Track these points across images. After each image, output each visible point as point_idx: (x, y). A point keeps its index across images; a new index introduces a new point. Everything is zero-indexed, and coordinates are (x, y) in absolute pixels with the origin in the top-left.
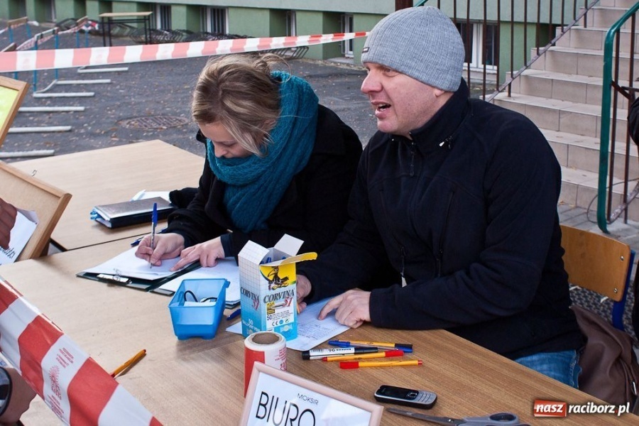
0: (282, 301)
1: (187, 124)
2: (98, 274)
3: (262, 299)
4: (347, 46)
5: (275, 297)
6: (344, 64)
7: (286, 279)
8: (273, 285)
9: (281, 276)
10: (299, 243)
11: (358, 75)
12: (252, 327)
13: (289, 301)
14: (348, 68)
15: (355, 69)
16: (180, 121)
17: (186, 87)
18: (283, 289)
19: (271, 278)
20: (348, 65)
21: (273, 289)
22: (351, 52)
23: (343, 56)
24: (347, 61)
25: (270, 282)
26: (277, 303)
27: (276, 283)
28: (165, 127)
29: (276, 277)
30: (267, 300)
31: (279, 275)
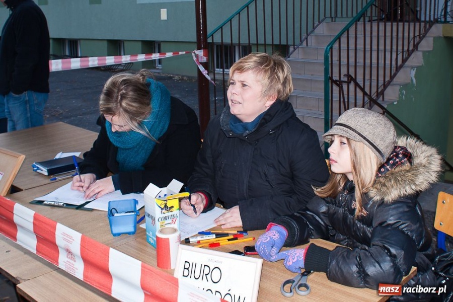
0: (169, 221)
1: (62, 114)
2: (44, 201)
3: (157, 219)
4: (157, 62)
5: (165, 218)
6: (156, 72)
7: (172, 207)
8: (164, 211)
9: (169, 205)
10: (180, 185)
11: (165, 79)
12: (151, 236)
13: (174, 221)
14: (159, 75)
15: (163, 75)
16: (57, 111)
17: (58, 90)
18: (170, 214)
19: (163, 206)
20: (159, 73)
21: (164, 213)
22: (160, 66)
23: (155, 68)
24: (158, 71)
25: (162, 209)
26: (167, 222)
27: (166, 210)
28: (48, 116)
29: (166, 206)
30: (160, 220)
31: (167, 205)
